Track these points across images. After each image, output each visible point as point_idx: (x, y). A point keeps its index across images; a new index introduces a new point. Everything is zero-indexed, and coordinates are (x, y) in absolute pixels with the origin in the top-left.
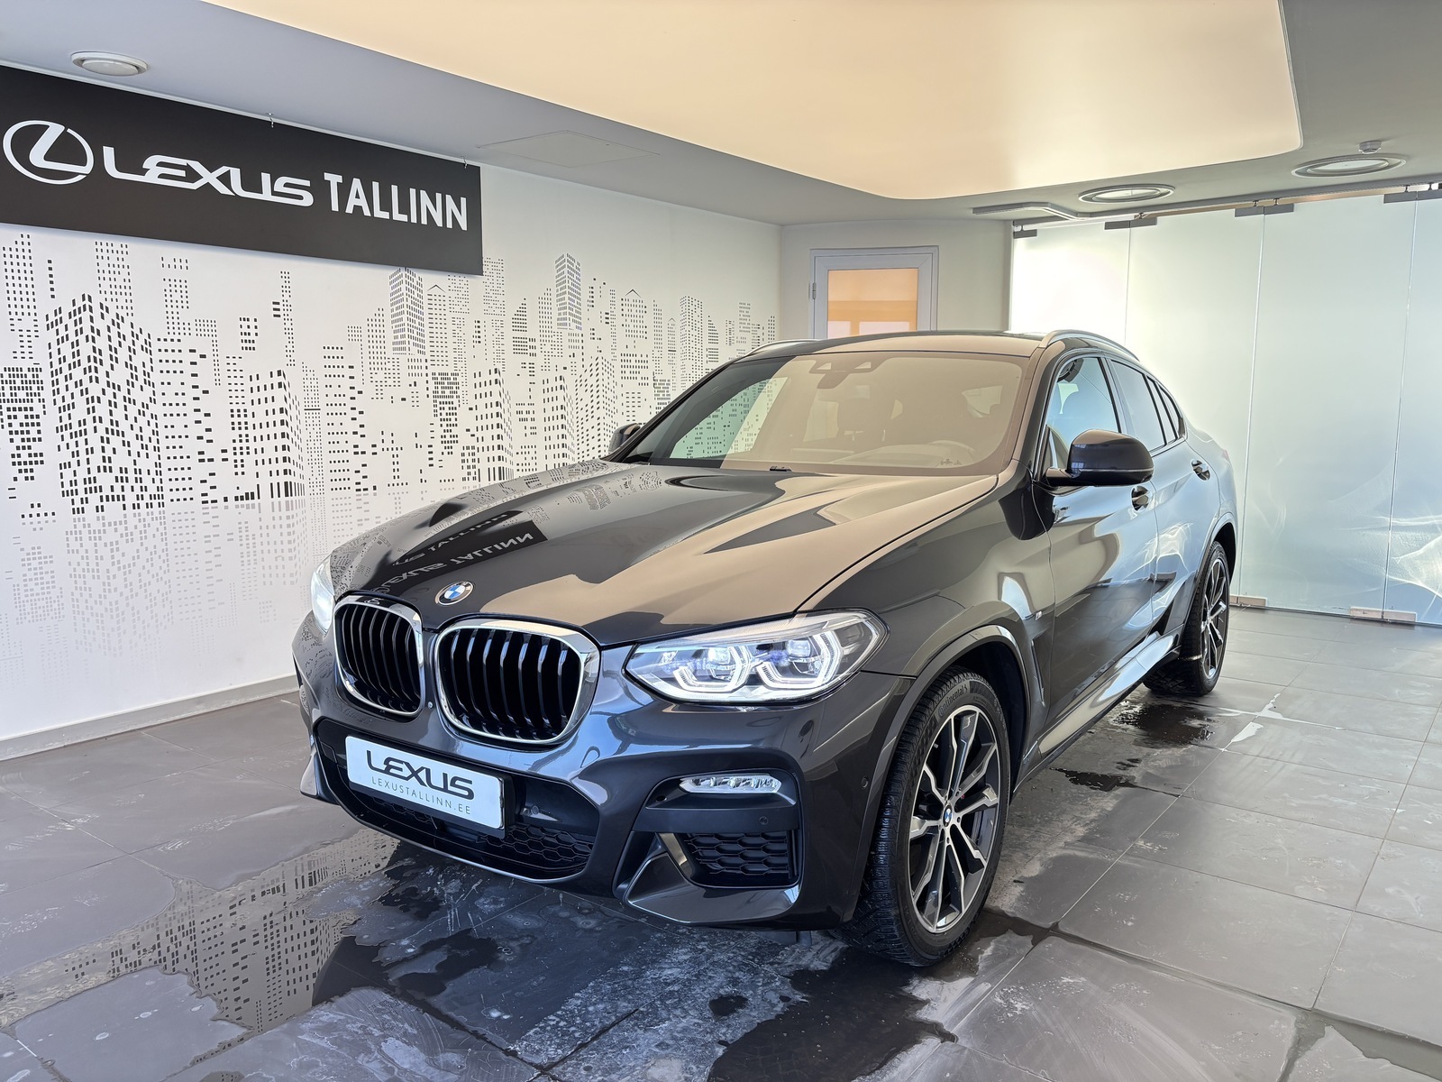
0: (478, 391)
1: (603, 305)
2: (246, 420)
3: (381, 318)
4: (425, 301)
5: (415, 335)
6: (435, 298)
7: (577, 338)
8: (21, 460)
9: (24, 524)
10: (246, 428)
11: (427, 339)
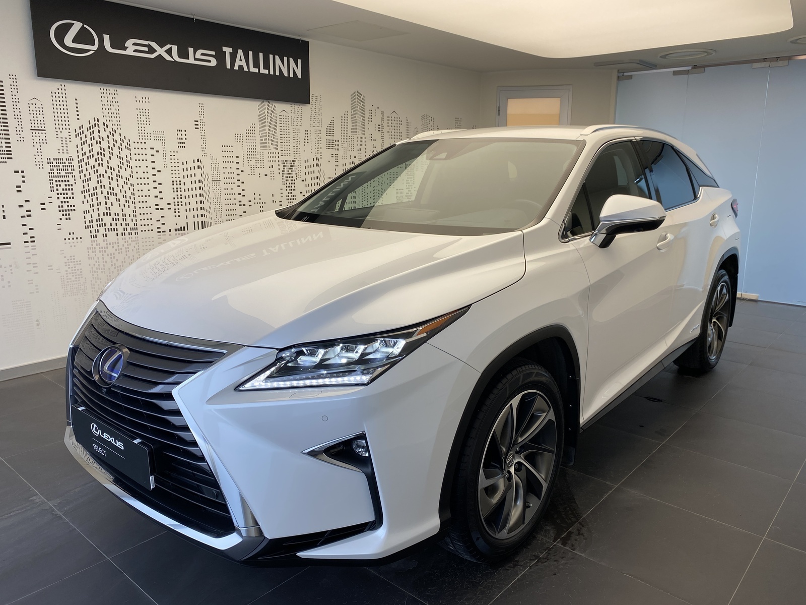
0: (307, 170)
1: (377, 120)
2: (180, 186)
3: (254, 129)
4: (278, 119)
5: (272, 138)
6: (283, 117)
7: (362, 140)
8: (64, 209)
9: (66, 243)
10: (181, 191)
11: (279, 141)
